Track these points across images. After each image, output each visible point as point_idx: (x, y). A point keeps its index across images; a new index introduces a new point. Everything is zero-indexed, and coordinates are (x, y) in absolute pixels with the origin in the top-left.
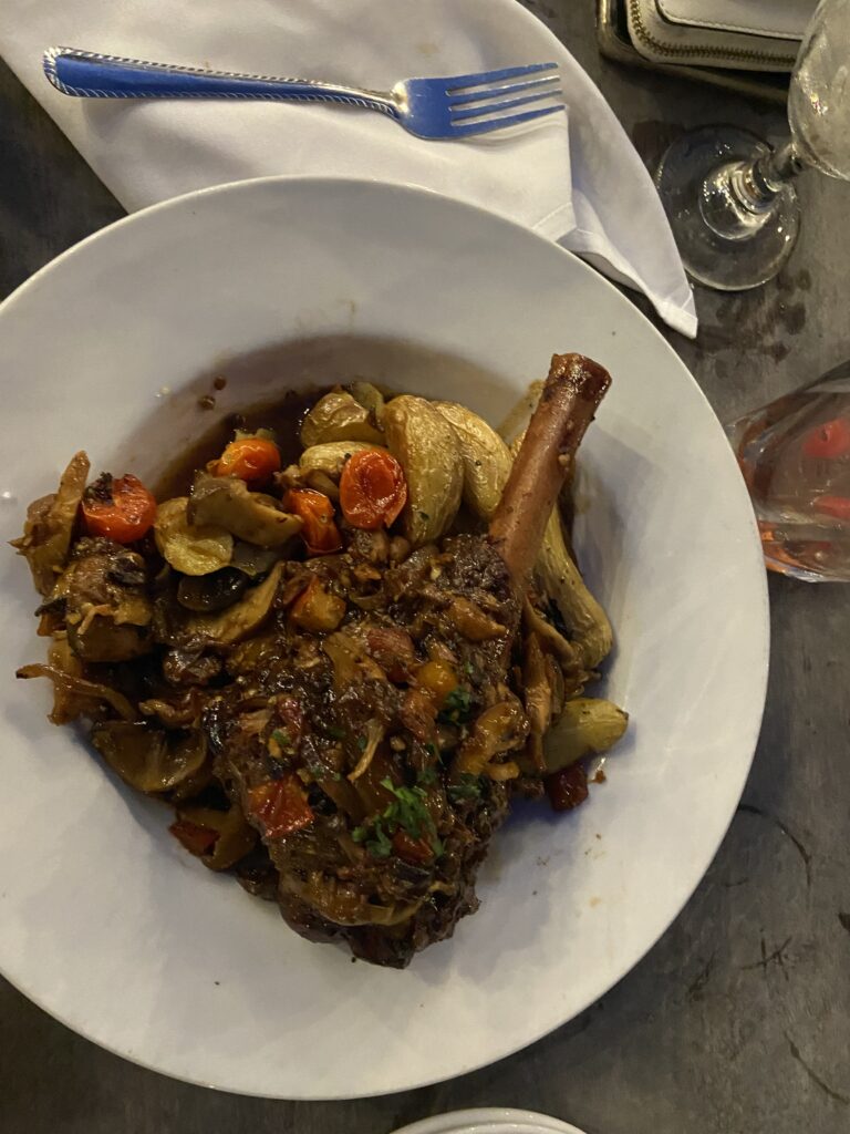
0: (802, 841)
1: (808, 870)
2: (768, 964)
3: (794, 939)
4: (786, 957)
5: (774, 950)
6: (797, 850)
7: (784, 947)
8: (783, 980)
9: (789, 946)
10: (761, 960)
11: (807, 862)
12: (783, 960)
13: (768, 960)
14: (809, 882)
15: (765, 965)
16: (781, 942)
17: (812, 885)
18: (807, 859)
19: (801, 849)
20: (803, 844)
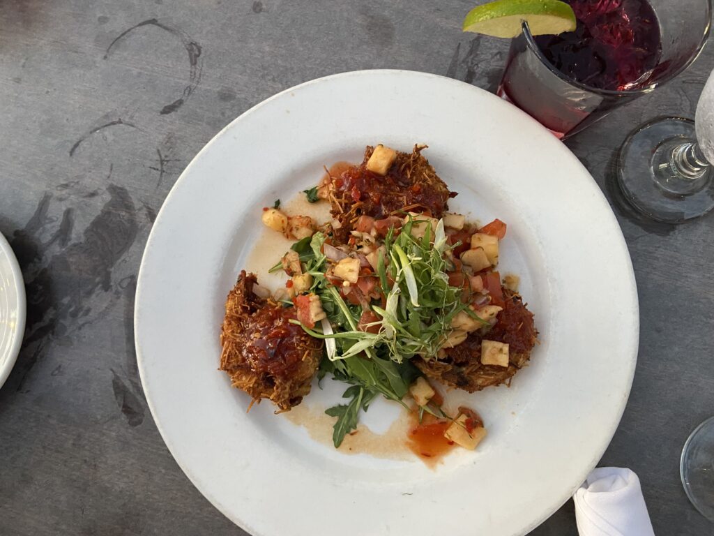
0: (108, 122)
1: (127, 124)
2: (165, 169)
3: (160, 148)
4: (166, 156)
5: (159, 162)
6: (112, 126)
7: (160, 156)
8: (178, 163)
9: (162, 152)
10: (160, 173)
11: (121, 123)
12: (167, 159)
13: (162, 169)
14: (133, 126)
15: (164, 171)
16: (157, 157)
17: (135, 125)
18: (120, 122)
19: (113, 123)
20: (110, 121)
